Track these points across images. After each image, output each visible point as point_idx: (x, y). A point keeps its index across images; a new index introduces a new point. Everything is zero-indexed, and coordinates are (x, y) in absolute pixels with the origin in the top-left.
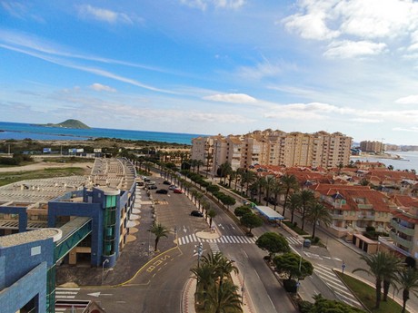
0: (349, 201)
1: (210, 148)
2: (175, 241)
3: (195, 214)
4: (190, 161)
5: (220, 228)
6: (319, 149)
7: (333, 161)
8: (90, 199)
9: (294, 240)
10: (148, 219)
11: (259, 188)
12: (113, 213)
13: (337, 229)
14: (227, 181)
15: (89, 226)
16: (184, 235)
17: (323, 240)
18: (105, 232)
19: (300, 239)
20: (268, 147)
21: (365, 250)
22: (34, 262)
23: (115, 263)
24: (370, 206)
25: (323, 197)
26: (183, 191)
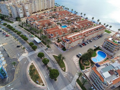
3: (18, 47)
4: (3, 15)
5: (27, 50)
6: (46, 2)
7: (50, 5)
9: (45, 48)
10: (6, 55)
16: (19, 57)
18: (2, 73)
21: (58, 46)
24: (58, 34)
26: (9, 35)
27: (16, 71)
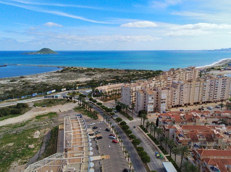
1: (134, 93)
4: (122, 104)
7: (217, 95)
20: (172, 93)
26: (118, 140)
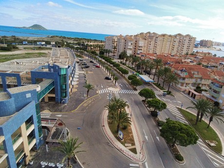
0: (190, 73)
1: (116, 43)
2: (97, 92)
3: (107, 78)
4: (104, 50)
5: (120, 86)
6: (176, 44)
7: (183, 51)
8: (52, 70)
9: (158, 93)
10: (83, 81)
11: (142, 66)
12: (65, 77)
13: (181, 87)
14: (124, 62)
15: (53, 84)
16: (101, 89)
17: (173, 92)
18: (61, 87)
19: (162, 92)
20: (148, 43)
21: (194, 98)
22: (28, 101)
23: (67, 102)
24: (200, 76)
25: (176, 71)
26: (101, 66)
27: (86, 102)
